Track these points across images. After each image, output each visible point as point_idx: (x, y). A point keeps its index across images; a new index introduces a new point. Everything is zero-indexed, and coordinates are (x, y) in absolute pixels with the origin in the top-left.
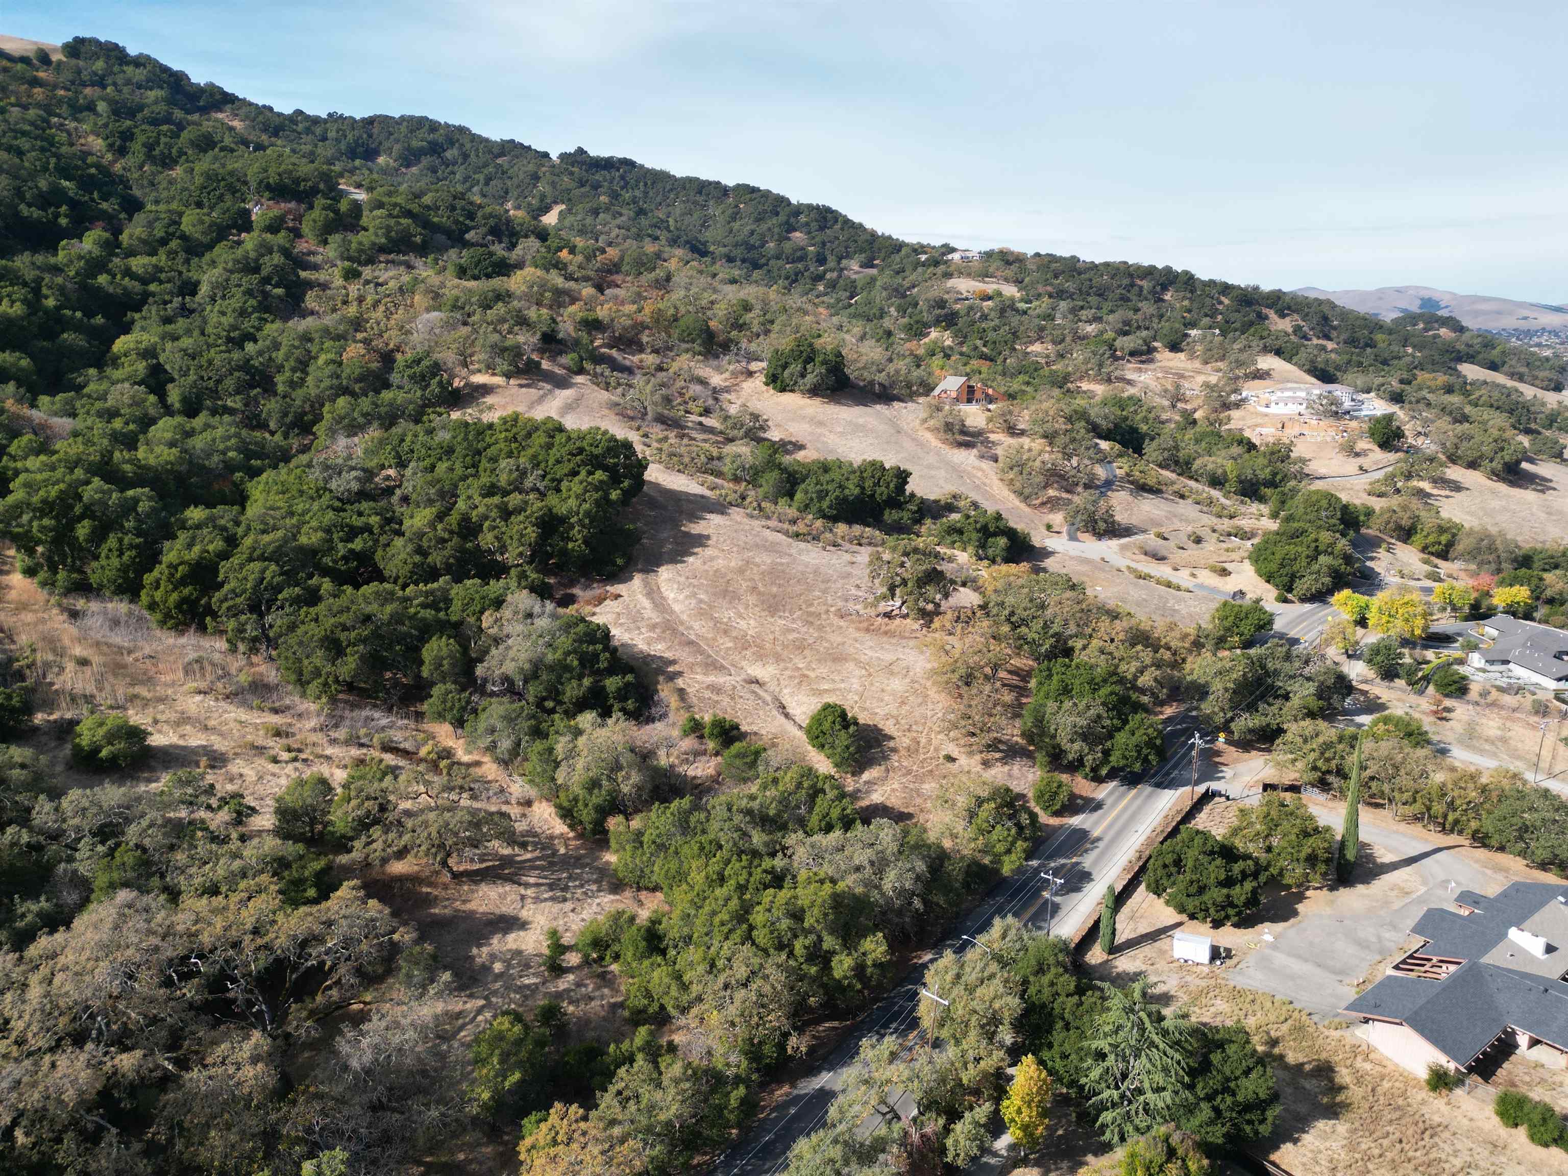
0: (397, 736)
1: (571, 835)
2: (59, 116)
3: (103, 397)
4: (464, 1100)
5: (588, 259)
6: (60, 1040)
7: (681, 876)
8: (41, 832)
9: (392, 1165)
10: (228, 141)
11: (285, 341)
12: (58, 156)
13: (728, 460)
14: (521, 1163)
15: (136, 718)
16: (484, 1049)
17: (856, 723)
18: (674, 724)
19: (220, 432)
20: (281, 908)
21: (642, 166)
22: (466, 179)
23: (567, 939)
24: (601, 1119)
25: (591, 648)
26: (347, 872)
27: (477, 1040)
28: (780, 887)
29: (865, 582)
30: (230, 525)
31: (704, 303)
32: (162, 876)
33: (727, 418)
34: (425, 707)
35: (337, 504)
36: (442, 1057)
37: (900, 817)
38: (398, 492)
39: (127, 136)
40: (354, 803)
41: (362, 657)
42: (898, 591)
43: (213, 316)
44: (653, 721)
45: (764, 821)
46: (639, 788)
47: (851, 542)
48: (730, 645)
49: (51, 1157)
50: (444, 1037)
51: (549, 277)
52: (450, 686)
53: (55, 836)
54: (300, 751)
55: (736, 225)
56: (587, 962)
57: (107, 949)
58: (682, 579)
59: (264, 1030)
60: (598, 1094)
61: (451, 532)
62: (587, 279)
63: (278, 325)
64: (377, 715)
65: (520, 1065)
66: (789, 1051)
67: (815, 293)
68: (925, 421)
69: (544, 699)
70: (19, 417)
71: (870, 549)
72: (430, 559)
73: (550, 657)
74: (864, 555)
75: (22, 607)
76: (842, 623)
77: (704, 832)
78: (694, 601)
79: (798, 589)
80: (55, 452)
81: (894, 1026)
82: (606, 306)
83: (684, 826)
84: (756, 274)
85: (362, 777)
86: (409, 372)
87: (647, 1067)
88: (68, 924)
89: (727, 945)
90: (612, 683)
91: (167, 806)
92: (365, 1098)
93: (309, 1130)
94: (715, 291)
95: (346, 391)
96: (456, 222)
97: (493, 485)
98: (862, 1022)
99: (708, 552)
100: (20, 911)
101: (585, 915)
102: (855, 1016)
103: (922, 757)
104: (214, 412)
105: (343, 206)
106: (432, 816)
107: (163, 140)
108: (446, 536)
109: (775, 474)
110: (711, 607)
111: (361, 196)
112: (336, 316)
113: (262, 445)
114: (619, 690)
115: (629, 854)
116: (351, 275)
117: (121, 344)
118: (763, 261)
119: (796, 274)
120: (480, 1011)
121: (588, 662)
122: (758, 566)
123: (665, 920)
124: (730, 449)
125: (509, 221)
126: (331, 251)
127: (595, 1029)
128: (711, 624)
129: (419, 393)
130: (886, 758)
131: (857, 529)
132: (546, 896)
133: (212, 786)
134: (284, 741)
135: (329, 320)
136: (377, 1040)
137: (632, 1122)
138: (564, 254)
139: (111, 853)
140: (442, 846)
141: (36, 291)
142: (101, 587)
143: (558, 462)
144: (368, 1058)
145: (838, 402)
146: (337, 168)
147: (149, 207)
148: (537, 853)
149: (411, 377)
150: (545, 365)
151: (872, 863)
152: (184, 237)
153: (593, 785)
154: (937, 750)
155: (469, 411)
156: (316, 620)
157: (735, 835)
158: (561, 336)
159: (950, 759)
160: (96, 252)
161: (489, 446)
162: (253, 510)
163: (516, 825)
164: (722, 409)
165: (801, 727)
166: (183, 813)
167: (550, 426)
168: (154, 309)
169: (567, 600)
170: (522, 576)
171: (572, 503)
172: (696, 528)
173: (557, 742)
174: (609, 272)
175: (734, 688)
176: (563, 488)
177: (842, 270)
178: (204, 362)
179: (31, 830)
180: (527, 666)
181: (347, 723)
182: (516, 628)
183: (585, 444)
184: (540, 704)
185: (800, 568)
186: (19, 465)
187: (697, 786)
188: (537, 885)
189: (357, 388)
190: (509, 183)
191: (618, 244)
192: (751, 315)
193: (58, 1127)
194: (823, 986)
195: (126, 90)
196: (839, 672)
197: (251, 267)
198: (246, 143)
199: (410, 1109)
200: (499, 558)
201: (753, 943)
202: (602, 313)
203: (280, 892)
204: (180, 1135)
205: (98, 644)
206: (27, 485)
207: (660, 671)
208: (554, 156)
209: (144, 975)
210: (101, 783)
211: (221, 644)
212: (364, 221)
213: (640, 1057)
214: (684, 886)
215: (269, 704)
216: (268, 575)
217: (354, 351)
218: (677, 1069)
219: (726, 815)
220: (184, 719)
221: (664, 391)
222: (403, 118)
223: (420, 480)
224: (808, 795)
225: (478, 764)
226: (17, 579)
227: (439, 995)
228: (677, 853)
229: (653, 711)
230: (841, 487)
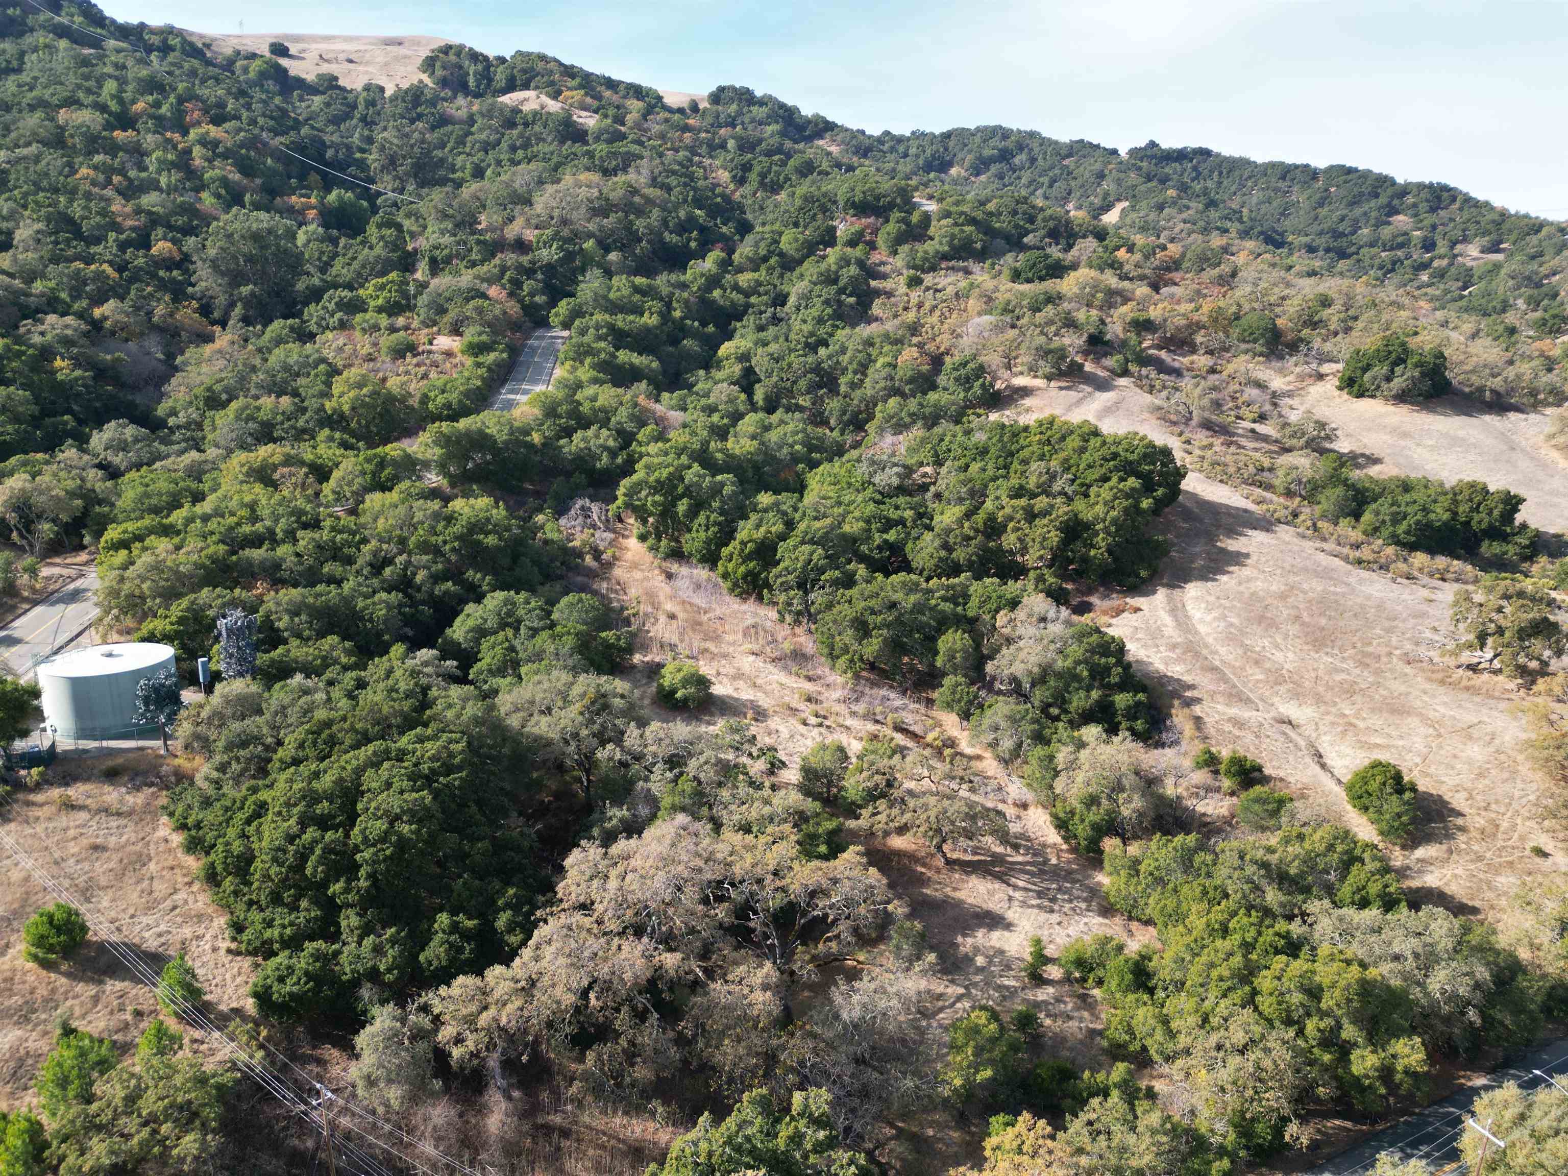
0: (909, 719)
1: (1065, 847)
2: (700, 155)
3: (707, 395)
4: (937, 1080)
5: (1147, 257)
6: (625, 928)
7: (1178, 917)
8: (629, 753)
9: (868, 1119)
10: (825, 165)
11: (851, 346)
12: (695, 189)
13: (1281, 473)
14: (986, 1159)
15: (705, 669)
16: (960, 1038)
17: (1413, 788)
18: (1186, 754)
19: (791, 427)
20: (797, 858)
21: (1218, 155)
22: (1031, 183)
23: (1050, 951)
24: (1068, 1143)
25: (1103, 660)
26: (854, 837)
27: (954, 1026)
28: (1296, 956)
29: (1446, 626)
30: (790, 510)
31: (1272, 299)
32: (710, 808)
33: (1286, 425)
34: (935, 695)
35: (879, 497)
36: (922, 1032)
37: (1459, 909)
38: (932, 489)
39: (747, 167)
40: (865, 774)
41: (885, 639)
42: (1490, 641)
43: (796, 325)
44: (1163, 746)
45: (1282, 878)
46: (1141, 814)
47: (1431, 576)
48: (1261, 677)
49: (612, 1022)
50: (924, 1013)
51: (1103, 277)
52: (962, 680)
53: (638, 758)
54: (825, 717)
55: (1323, 212)
56: (1067, 979)
57: (667, 861)
58: (1212, 599)
59: (775, 963)
60: (1068, 1117)
61: (977, 531)
62: (1142, 278)
63: (847, 330)
64: (893, 695)
65: (991, 1062)
66: (1287, 1138)
67: (1415, 283)
68: (1552, 436)
69: (1050, 705)
70: (647, 410)
71: (1456, 586)
72: (954, 555)
73: (1060, 664)
74: (1448, 592)
75: (635, 566)
76: (1408, 669)
77: (1209, 875)
78: (1222, 624)
79: (1354, 624)
80: (669, 440)
81: (1425, 1149)
82: (1160, 306)
83: (1186, 862)
84: (1343, 265)
85: (874, 752)
86: (956, 374)
87: (1123, 1107)
88: (640, 834)
89: (1223, 1003)
90: (1122, 700)
91: (720, 748)
92: (851, 1049)
93: (802, 1064)
94: (1288, 285)
95: (898, 392)
96: (1017, 226)
97: (1021, 487)
98: (1382, 1131)
99: (1246, 572)
100: (610, 814)
101: (1070, 931)
102: (1373, 1124)
103: (1500, 844)
104: (788, 410)
105: (915, 218)
106: (932, 800)
107: (774, 168)
108: (972, 533)
109: (1340, 491)
110: (1243, 633)
111: (931, 207)
112: (897, 322)
113: (821, 439)
114: (1129, 708)
115: (1123, 880)
116: (914, 282)
117: (726, 348)
118: (1353, 249)
119: (1394, 263)
120: (959, 998)
121: (1098, 674)
122: (1305, 592)
123: (1156, 958)
124: (1285, 460)
125: (1068, 222)
126: (899, 262)
127: (1071, 1049)
128: (1240, 651)
129: (962, 395)
130: (1449, 836)
131: (1441, 561)
132: (1034, 902)
133: (754, 737)
134: (813, 707)
135: (889, 326)
136: (866, 999)
137: (1101, 1157)
138: (1122, 254)
139: (675, 780)
140: (938, 831)
141: (669, 306)
142: (691, 555)
143: (1090, 466)
144: (857, 1013)
145: (1433, 411)
146: (913, 182)
147: (758, 229)
148: (1028, 858)
149: (957, 380)
150: (1089, 367)
151: (1416, 956)
152: (781, 255)
153: (1092, 801)
154: (1522, 838)
155: (1007, 412)
156: (850, 602)
157: (1245, 887)
158: (1108, 337)
159: (1541, 853)
160: (714, 270)
161: (1022, 448)
162: (810, 498)
163: (1011, 825)
164: (1280, 416)
165: (1339, 782)
166: (730, 756)
167: (1086, 429)
168: (752, 318)
169: (1083, 609)
170: (1040, 579)
171: (1099, 509)
172: (1232, 545)
173: (1058, 751)
174: (1168, 269)
175: (1261, 725)
176: (1092, 494)
177: (1455, 256)
178: (784, 364)
179: (622, 749)
180: (1036, 670)
181: (867, 699)
182: (1027, 630)
183: (1120, 449)
184: (1045, 708)
185: (1359, 600)
186: (643, 449)
187: (1206, 824)
188: (1026, 890)
189: (907, 389)
190: (1073, 183)
191: (1181, 240)
192: (1330, 311)
193: (618, 1000)
194: (1336, 1078)
195: (750, 127)
196: (1398, 726)
197: (830, 279)
198: (839, 165)
199: (888, 1072)
200: (1020, 559)
201: (1256, 1009)
202: (1155, 313)
203: (799, 842)
204: (703, 1036)
205: (683, 602)
206: (647, 467)
207: (1175, 694)
208: (1123, 152)
209: (688, 889)
210: (674, 720)
211: (773, 614)
212: (932, 231)
213: (1115, 1094)
214: (1181, 928)
215: (804, 672)
216: (815, 557)
217: (909, 354)
218: (1154, 1118)
219: (1237, 862)
220: (738, 676)
221: (1214, 395)
222: (978, 129)
223: (953, 479)
224: (1341, 860)
225: (979, 758)
226: (633, 543)
227: (924, 972)
228: (1175, 890)
229: (1164, 735)
230: (1425, 510)
